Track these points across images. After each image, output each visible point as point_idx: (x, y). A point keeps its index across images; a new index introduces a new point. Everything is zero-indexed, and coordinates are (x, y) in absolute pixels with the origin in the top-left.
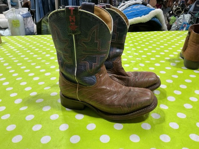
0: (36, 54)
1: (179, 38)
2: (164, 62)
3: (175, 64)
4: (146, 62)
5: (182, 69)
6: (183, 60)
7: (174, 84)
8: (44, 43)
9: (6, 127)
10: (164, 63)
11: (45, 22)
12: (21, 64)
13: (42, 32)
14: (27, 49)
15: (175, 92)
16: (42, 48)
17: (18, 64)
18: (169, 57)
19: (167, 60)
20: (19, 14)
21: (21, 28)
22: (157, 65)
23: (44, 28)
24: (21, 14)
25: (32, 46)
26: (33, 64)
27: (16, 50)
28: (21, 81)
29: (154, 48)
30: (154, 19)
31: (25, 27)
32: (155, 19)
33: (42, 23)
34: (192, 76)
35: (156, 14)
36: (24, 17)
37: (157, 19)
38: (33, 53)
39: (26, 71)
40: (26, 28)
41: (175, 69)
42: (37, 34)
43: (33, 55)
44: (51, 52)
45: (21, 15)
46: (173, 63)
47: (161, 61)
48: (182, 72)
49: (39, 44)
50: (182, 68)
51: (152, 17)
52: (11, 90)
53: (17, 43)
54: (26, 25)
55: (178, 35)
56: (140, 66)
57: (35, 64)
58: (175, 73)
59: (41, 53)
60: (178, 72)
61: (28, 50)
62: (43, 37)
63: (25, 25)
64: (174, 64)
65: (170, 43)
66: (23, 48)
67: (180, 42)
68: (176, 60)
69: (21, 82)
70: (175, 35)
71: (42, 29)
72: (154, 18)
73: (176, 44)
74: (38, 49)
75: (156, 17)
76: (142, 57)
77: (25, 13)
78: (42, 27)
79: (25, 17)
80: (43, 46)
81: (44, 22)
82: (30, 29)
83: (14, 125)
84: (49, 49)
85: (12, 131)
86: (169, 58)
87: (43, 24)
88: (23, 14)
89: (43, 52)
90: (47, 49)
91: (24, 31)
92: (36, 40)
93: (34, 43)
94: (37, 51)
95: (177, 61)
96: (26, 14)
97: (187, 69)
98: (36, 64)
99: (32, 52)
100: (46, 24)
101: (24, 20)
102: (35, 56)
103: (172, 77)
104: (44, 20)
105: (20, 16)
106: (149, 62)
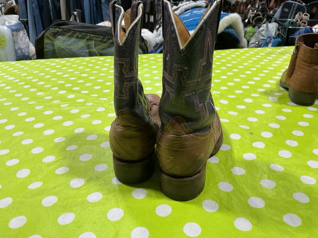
0: (41, 91)
1: (271, 58)
2: (258, 95)
3: (276, 99)
4: (229, 96)
5: (289, 105)
6: (286, 93)
7: (282, 130)
8: (52, 71)
9: (7, 222)
10: (257, 98)
11: (50, 37)
12: (17, 108)
13: (45, 54)
14: (24, 83)
15: (288, 142)
16: (49, 80)
17: (13, 109)
18: (264, 88)
19: (261, 93)
20: (4, 24)
21: (9, 48)
22: (249, 100)
23: (48, 48)
24: (8, 25)
25: (32, 77)
26: (38, 108)
27: (5, 85)
28: (22, 138)
29: (236, 75)
30: (227, 30)
31: (15, 47)
32: (231, 30)
33: (45, 39)
34: (306, 116)
35: (231, 23)
36: (13, 31)
37: (233, 30)
38: (36, 89)
39: (27, 120)
40: (17, 48)
41: (278, 106)
42: (37, 58)
43: (36, 92)
44: (65, 86)
45: (8, 27)
46: (272, 96)
47: (252, 95)
48: (290, 111)
49: (44, 74)
50: (288, 103)
51: (225, 27)
52: (7, 155)
53: (4, 74)
54: (16, 44)
55: (269, 54)
56: (220, 104)
57: (43, 107)
58: (280, 112)
59: (49, 89)
60: (283, 110)
61: (25, 85)
62: (47, 62)
63: (14, 43)
64: (273, 98)
65: (259, 66)
66: (16, 81)
67: (274, 64)
68: (276, 92)
69: (22, 140)
70: (264, 54)
71: (45, 50)
72: (228, 28)
73: (268, 68)
74: (43, 83)
75: (230, 27)
76: (221, 90)
77: (13, 24)
78: (45, 46)
79: (15, 30)
80: (50, 76)
81: (48, 38)
82: (23, 50)
83: (22, 217)
84: (63, 82)
85: (20, 228)
86: (264, 90)
87: (46, 41)
88: (10, 26)
89: (53, 86)
90: (59, 82)
91: (13, 54)
92: (38, 67)
93: (34, 72)
94: (43, 86)
95: (277, 94)
96: (16, 25)
97: (296, 105)
98: (45, 107)
99: (33, 87)
100: (52, 41)
101: (13, 35)
102: (39, 94)
103: (277, 119)
104: (48, 35)
105: (6, 28)
106: (235, 97)
